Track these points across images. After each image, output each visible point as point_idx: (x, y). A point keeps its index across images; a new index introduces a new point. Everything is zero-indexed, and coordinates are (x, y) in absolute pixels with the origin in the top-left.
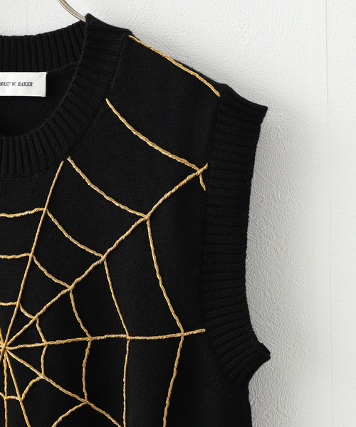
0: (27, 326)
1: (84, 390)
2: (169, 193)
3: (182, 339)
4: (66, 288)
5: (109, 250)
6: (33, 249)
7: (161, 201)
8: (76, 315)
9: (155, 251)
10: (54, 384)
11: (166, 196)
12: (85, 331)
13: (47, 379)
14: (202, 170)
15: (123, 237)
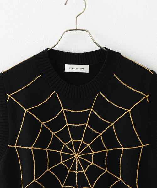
0: (86, 147)
1: (106, 167)
2: (138, 103)
3: (142, 147)
4: (99, 134)
5: (115, 122)
6: (88, 122)
7: (135, 105)
8: (103, 143)
9: (133, 121)
10: (97, 166)
11: (137, 104)
12: (106, 148)
13: (94, 164)
14: (148, 96)
15: (121, 117)
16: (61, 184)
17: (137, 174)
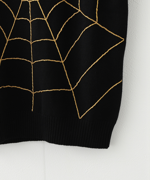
16: (14, 16)
17: (98, 4)
